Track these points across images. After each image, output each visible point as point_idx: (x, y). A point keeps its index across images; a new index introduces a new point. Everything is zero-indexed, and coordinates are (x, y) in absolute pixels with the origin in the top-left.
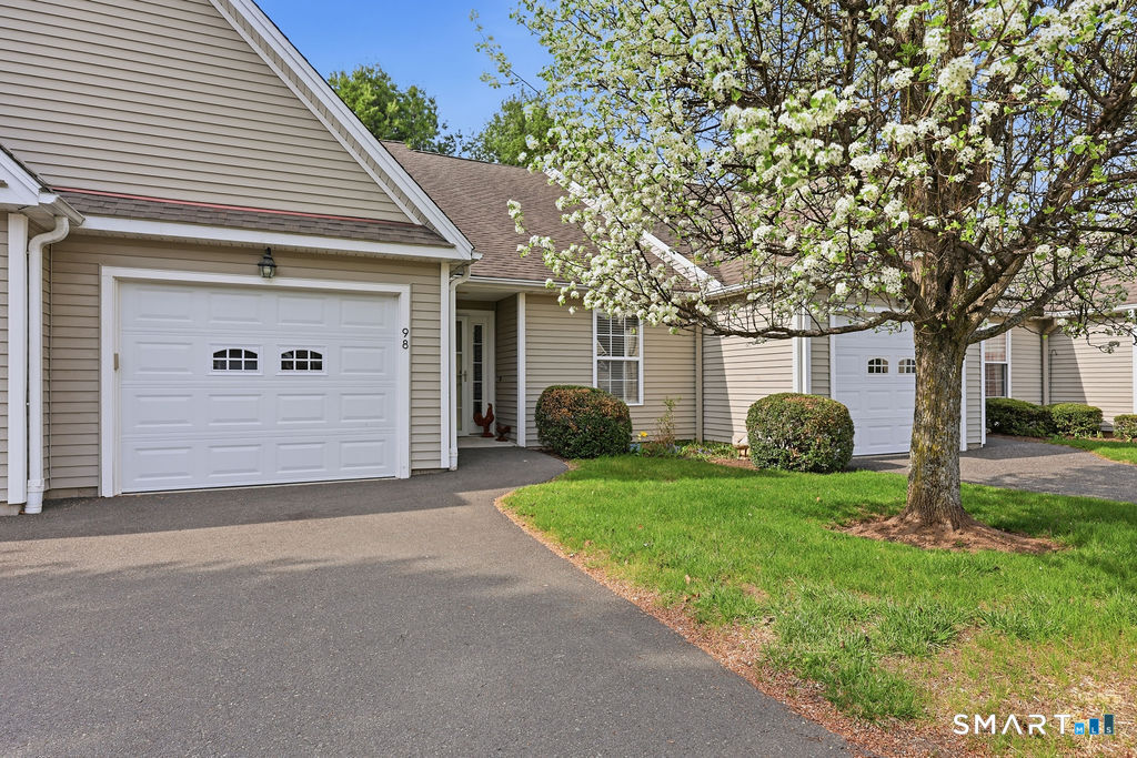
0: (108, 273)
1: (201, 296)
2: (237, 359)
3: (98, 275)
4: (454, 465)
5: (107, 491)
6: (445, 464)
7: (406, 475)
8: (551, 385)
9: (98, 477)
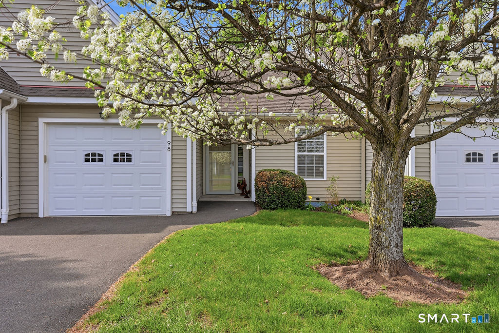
0: (41, 121)
1: (80, 129)
2: (93, 158)
3: (37, 121)
4: (195, 210)
5: (41, 215)
6: (189, 210)
7: (169, 214)
8: (264, 168)
9: (38, 208)
